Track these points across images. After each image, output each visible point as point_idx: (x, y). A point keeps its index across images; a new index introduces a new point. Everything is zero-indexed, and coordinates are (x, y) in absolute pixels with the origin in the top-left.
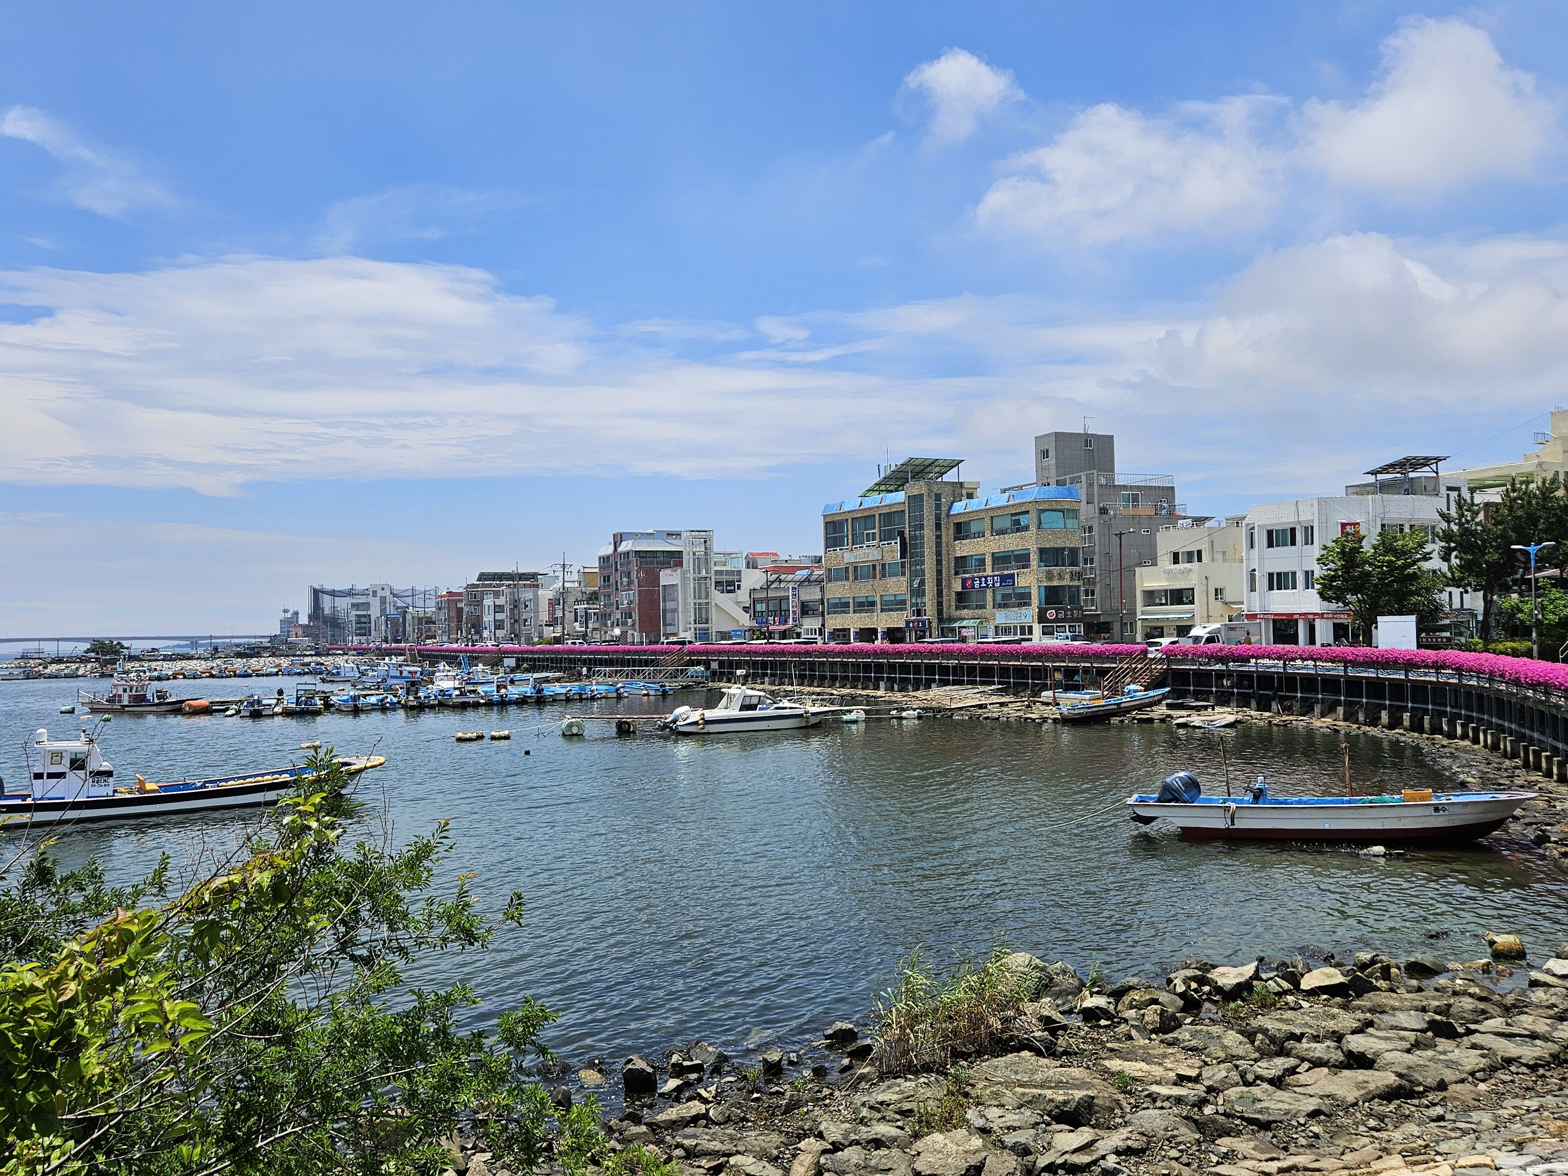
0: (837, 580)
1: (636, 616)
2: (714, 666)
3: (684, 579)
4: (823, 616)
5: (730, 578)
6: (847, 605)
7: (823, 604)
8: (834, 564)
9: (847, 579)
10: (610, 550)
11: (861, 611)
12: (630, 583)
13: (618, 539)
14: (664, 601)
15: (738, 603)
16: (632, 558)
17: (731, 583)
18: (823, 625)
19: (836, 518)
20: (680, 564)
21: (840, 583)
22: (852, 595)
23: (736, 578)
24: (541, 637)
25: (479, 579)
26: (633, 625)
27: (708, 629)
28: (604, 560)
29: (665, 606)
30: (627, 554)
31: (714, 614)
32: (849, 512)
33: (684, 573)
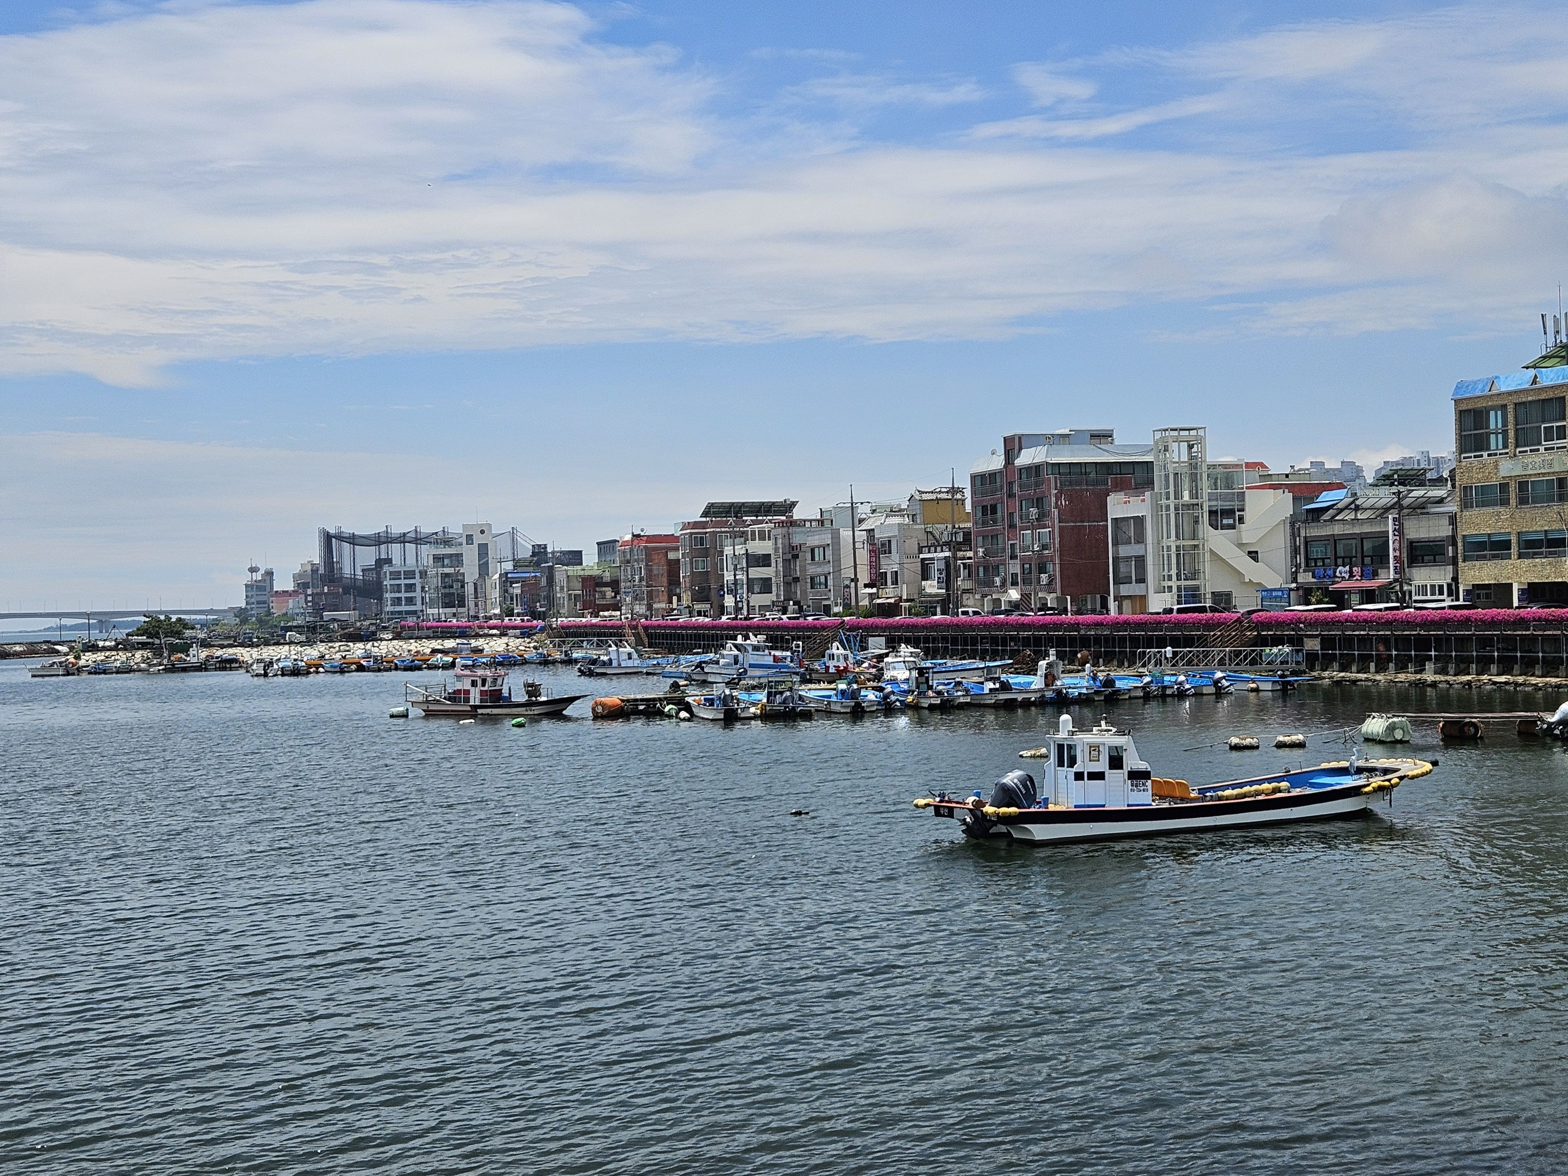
0: (1483, 504)
1: (1055, 568)
2: (1313, 645)
3: (1157, 508)
4: (1454, 562)
5: (1227, 505)
6: (1506, 545)
7: (1454, 544)
8: (1477, 479)
9: (1505, 502)
10: (997, 463)
11: (1533, 556)
12: (1042, 516)
13: (1013, 446)
14: (1116, 544)
15: (1240, 545)
16: (1045, 474)
17: (1229, 513)
18: (1455, 579)
19: (1480, 405)
20: (1149, 483)
21: (1490, 510)
22: (1516, 529)
23: (1236, 504)
24: (847, 606)
25: (705, 514)
26: (1050, 583)
27: (1197, 588)
28: (981, 481)
29: (1116, 552)
30: (1035, 469)
31: (1207, 567)
32: (1510, 393)
33: (1156, 499)
